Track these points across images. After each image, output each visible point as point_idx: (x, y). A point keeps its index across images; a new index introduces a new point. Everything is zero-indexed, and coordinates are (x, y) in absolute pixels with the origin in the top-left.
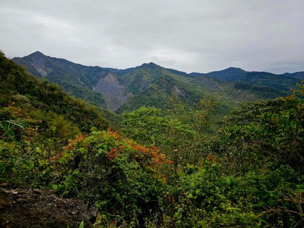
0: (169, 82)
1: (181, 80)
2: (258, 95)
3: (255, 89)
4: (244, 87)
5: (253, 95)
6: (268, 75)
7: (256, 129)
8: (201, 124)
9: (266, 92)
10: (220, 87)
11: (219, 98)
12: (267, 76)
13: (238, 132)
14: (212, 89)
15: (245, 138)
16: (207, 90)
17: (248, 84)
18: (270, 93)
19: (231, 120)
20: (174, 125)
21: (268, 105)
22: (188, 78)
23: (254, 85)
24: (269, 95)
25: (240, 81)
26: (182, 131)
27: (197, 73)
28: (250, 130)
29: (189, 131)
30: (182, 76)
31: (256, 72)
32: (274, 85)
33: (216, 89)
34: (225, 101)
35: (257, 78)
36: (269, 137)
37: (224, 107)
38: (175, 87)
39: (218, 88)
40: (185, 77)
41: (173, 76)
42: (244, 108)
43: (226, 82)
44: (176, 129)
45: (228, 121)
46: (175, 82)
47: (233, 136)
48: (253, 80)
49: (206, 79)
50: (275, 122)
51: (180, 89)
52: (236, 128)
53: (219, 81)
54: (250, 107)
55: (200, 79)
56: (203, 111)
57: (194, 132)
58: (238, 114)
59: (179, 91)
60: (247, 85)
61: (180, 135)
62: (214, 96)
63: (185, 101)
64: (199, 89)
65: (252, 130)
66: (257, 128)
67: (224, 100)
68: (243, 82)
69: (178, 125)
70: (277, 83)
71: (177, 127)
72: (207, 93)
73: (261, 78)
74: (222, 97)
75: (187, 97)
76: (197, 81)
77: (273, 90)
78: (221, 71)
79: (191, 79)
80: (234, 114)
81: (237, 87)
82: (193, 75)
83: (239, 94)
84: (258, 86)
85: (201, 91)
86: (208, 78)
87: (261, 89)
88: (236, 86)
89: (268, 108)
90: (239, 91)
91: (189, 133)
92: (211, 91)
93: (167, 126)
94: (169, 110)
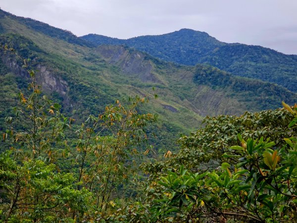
0: (24, 54)
1: (61, 53)
2: (247, 100)
3: (241, 87)
4: (214, 80)
5: (235, 101)
6: (267, 54)
7: (232, 181)
8: (108, 173)
9: (264, 96)
10: (160, 77)
11: (157, 106)
12: (266, 57)
13: (191, 190)
14: (140, 82)
15: (208, 203)
16: (127, 82)
17: (225, 72)
18: (272, 98)
19: (180, 161)
20: (33, 177)
21: (263, 124)
22: (79, 48)
23: (238, 77)
24: (270, 101)
25: (205, 65)
26: (55, 192)
27: (102, 37)
28: (219, 184)
29: (74, 192)
30: (62, 43)
31: (243, 46)
32: (281, 80)
33: (149, 83)
34: (170, 114)
35: (245, 60)
36: (261, 199)
37: (169, 130)
38: (43, 69)
39: (154, 80)
40: (71, 45)
41: (38, 39)
42: (211, 130)
43: (174, 65)
44: (38, 187)
45: (172, 165)
46: (42, 56)
47: (178, 200)
48: (236, 63)
49: (126, 55)
50: (271, 163)
51: (56, 76)
52: (187, 178)
53: (157, 62)
54: (225, 128)
55: (110, 52)
56: (113, 138)
57: (88, 195)
58: (196, 146)
59: (53, 83)
60: (221, 75)
61: (49, 203)
62: (143, 99)
63: (70, 110)
64: (106, 78)
65: (223, 183)
66: (233, 178)
67: (167, 111)
68: (214, 68)
69: (44, 176)
70: (285, 74)
71: (42, 182)
72: (126, 91)
73: (252, 59)
74: (165, 103)
75: (74, 99)
76: (103, 58)
77: (278, 92)
78: (164, 36)
79: (86, 51)
80: (188, 145)
81: (199, 79)
82: (92, 41)
83: (204, 97)
84: (246, 79)
85: (113, 86)
86: (131, 51)
87: (253, 88)
88: (196, 78)
89: (263, 131)
90: (204, 89)
91: (74, 198)
92: (136, 87)
93: (11, 179)
94: (21, 134)
